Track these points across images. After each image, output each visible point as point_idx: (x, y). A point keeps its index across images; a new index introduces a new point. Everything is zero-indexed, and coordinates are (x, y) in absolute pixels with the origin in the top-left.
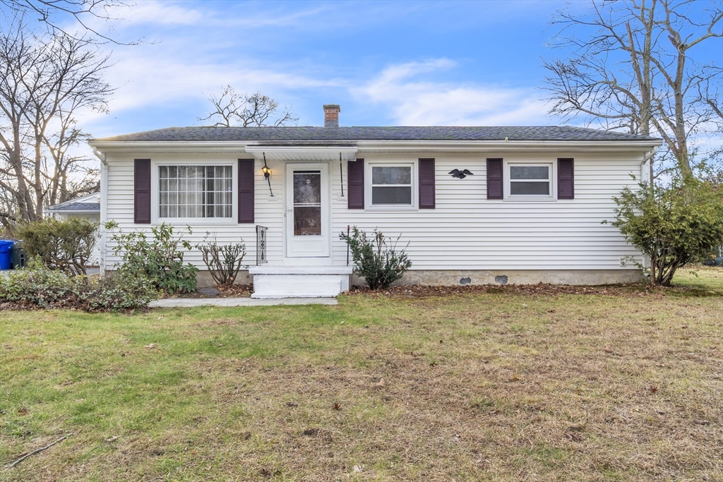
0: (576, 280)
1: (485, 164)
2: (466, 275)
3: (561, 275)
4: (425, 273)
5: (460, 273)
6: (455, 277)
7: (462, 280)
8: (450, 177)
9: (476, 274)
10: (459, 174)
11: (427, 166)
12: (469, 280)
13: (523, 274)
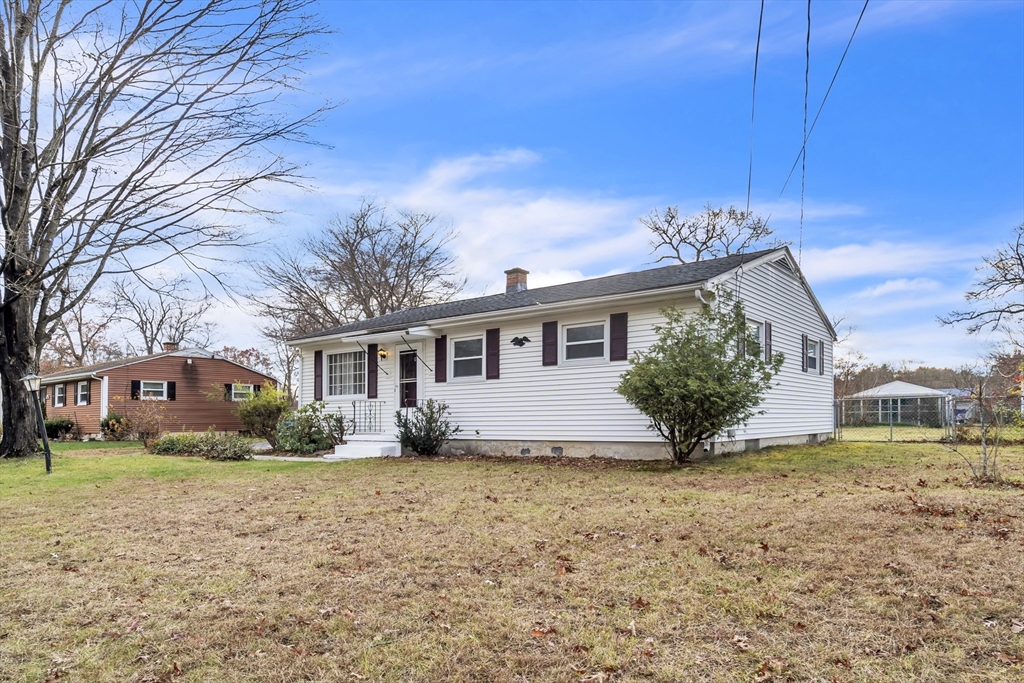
0: (633, 455)
1: (541, 329)
2: (526, 447)
3: (615, 447)
4: (493, 443)
5: (521, 444)
6: (516, 447)
7: (523, 451)
8: (512, 346)
9: (535, 445)
10: (519, 342)
11: (493, 336)
12: (528, 451)
13: (578, 445)
